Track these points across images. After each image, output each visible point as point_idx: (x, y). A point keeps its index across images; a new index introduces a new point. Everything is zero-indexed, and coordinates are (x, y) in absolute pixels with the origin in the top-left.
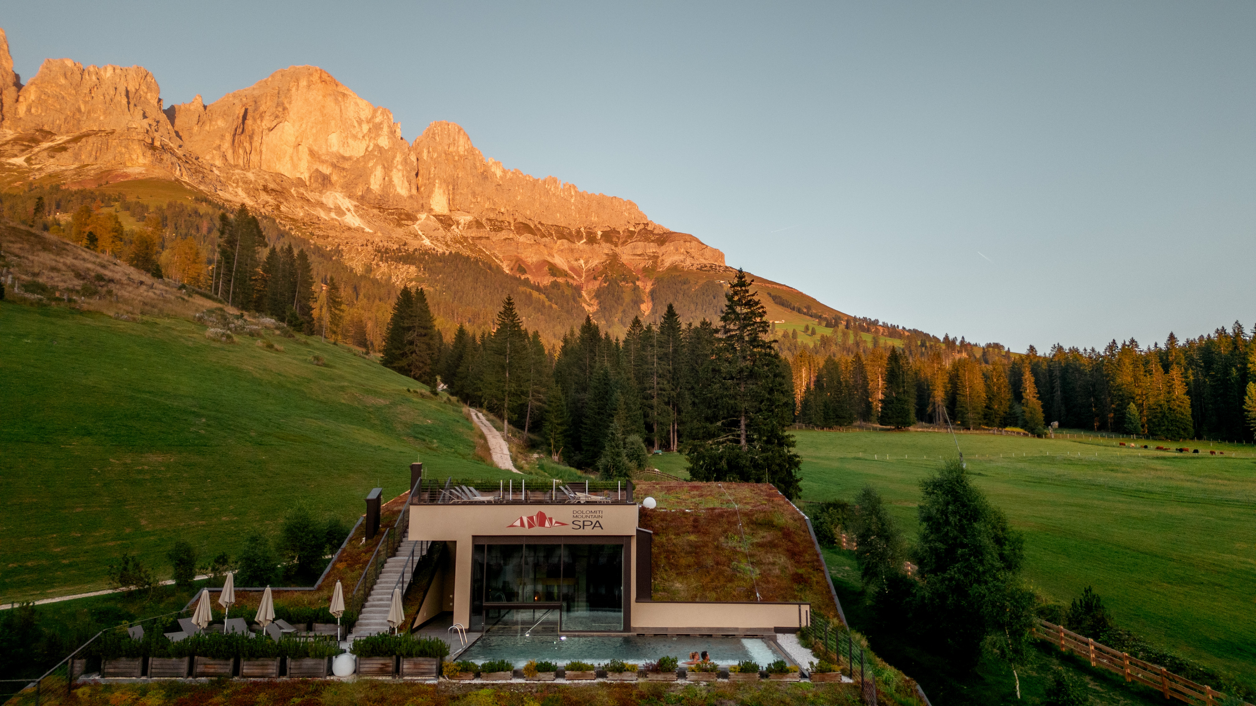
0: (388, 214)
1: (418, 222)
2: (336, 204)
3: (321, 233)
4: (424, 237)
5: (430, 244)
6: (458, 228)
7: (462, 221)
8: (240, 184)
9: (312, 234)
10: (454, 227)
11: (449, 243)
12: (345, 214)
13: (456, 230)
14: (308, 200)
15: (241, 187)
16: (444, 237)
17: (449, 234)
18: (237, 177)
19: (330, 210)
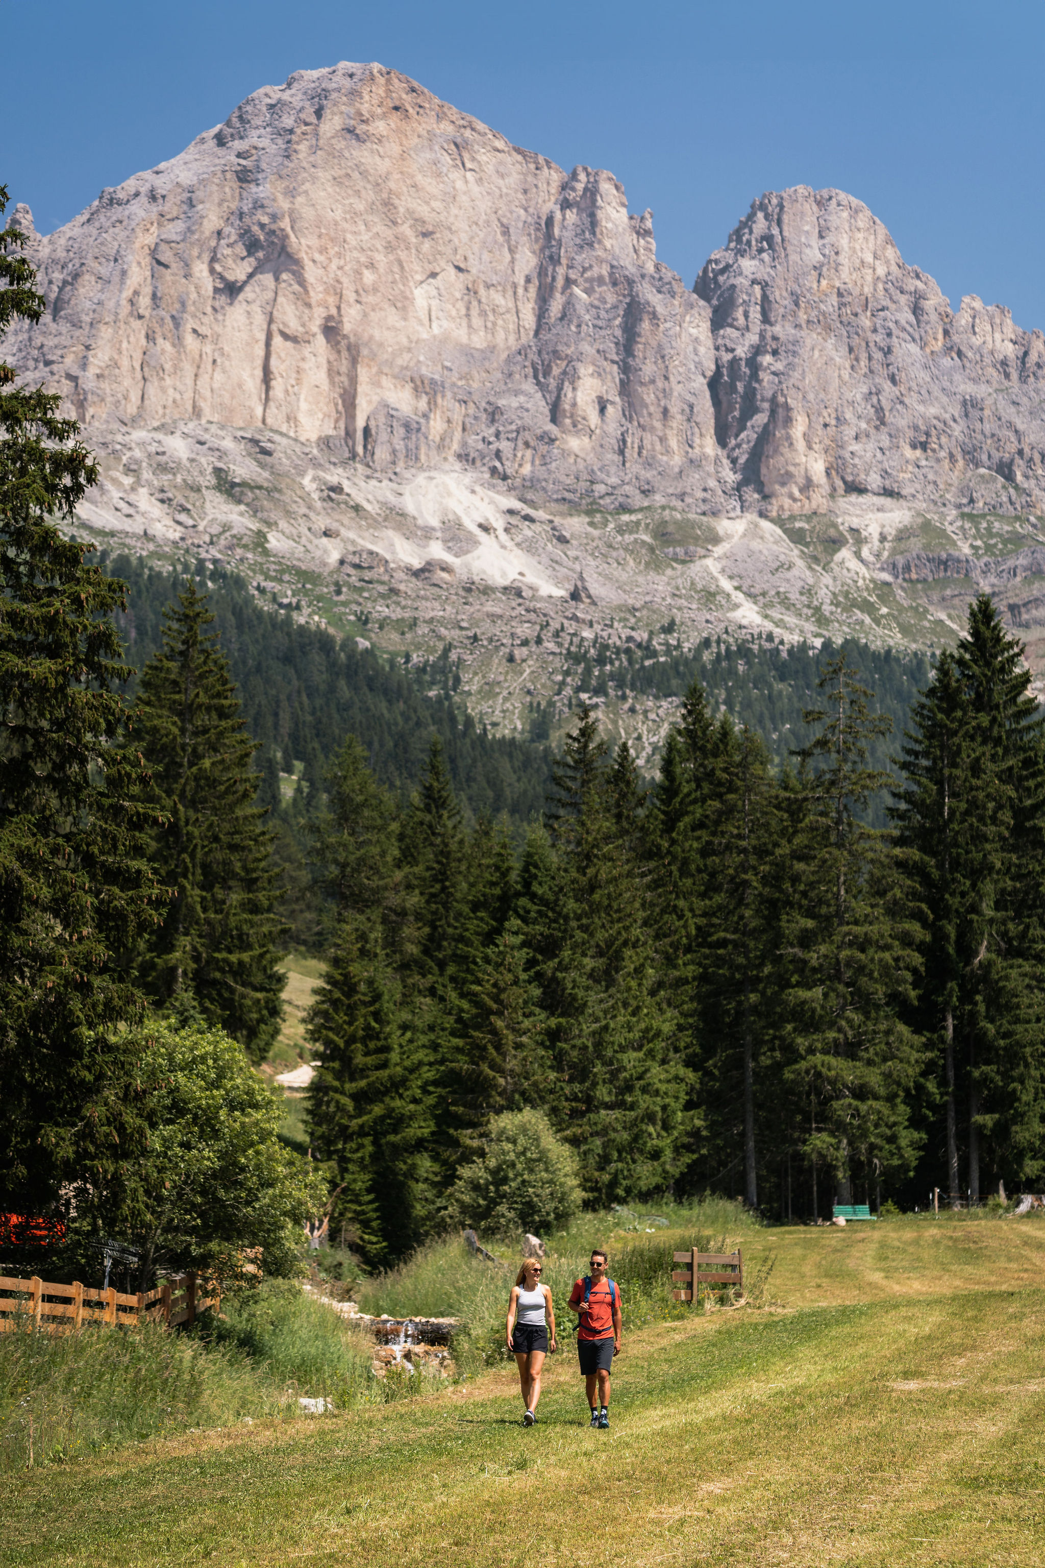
0: (620, 530)
1: (718, 550)
2: (445, 511)
3: (396, 613)
4: (738, 597)
5: (758, 620)
6: (858, 555)
7: (873, 531)
8: (146, 475)
9: (364, 621)
10: (845, 554)
11: (827, 609)
12: (477, 543)
13: (853, 564)
14: (357, 508)
15: (149, 484)
16: (808, 591)
17: (827, 579)
18: (138, 453)
19: (427, 534)
